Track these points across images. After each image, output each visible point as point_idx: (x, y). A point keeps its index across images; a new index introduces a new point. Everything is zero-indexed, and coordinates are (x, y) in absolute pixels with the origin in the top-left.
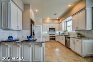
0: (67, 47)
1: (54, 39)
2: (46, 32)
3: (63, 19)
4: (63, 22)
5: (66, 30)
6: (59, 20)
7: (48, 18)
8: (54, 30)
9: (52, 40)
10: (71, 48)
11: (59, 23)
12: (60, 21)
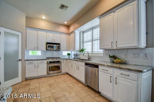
0: (88, 86)
1: (58, 68)
2: (39, 53)
3: (76, 25)
4: (77, 32)
5: (82, 48)
6: (68, 27)
7: (44, 17)
8: (59, 49)
9: (52, 72)
10: (100, 90)
11: (69, 34)
12: (72, 29)
